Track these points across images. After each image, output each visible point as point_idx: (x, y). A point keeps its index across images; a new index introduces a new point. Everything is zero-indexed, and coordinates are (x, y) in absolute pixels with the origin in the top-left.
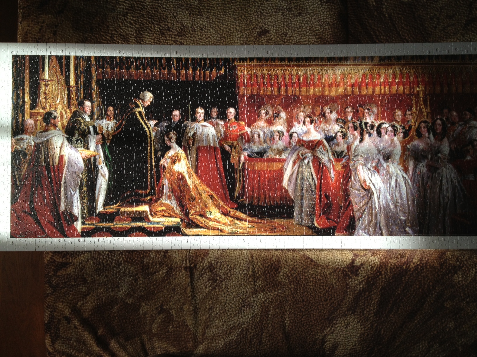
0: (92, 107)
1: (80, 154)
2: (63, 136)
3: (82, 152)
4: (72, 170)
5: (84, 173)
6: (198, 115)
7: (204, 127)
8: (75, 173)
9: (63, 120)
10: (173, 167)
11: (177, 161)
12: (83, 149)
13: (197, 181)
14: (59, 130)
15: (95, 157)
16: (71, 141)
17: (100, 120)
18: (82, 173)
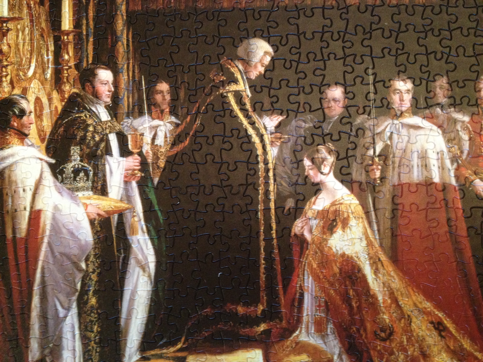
0: (116, 83)
1: (82, 209)
2: (41, 159)
3: (88, 202)
4: (62, 250)
5: (92, 258)
6: (396, 98)
7: (412, 130)
8: (68, 257)
9: (42, 120)
10: (326, 240)
11: (340, 225)
12: (91, 193)
13: (397, 283)
14: (32, 145)
15: (121, 215)
16: (62, 172)
17: (135, 118)
18: (87, 260)
